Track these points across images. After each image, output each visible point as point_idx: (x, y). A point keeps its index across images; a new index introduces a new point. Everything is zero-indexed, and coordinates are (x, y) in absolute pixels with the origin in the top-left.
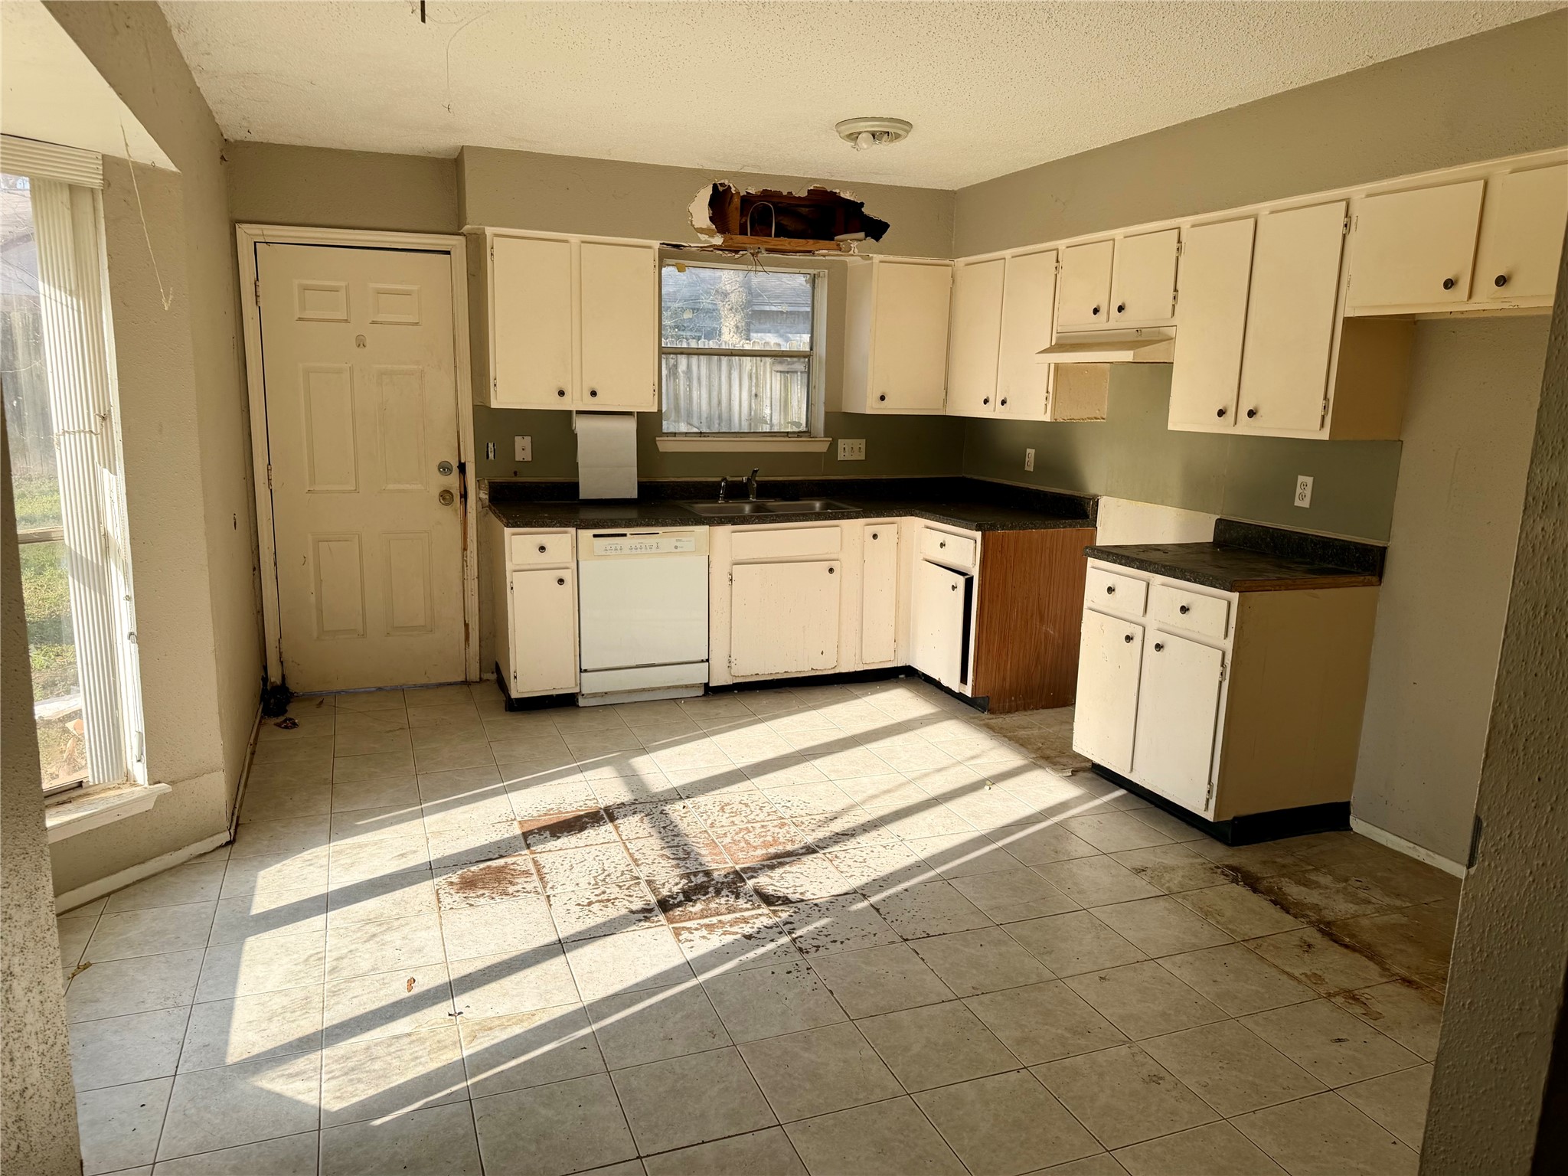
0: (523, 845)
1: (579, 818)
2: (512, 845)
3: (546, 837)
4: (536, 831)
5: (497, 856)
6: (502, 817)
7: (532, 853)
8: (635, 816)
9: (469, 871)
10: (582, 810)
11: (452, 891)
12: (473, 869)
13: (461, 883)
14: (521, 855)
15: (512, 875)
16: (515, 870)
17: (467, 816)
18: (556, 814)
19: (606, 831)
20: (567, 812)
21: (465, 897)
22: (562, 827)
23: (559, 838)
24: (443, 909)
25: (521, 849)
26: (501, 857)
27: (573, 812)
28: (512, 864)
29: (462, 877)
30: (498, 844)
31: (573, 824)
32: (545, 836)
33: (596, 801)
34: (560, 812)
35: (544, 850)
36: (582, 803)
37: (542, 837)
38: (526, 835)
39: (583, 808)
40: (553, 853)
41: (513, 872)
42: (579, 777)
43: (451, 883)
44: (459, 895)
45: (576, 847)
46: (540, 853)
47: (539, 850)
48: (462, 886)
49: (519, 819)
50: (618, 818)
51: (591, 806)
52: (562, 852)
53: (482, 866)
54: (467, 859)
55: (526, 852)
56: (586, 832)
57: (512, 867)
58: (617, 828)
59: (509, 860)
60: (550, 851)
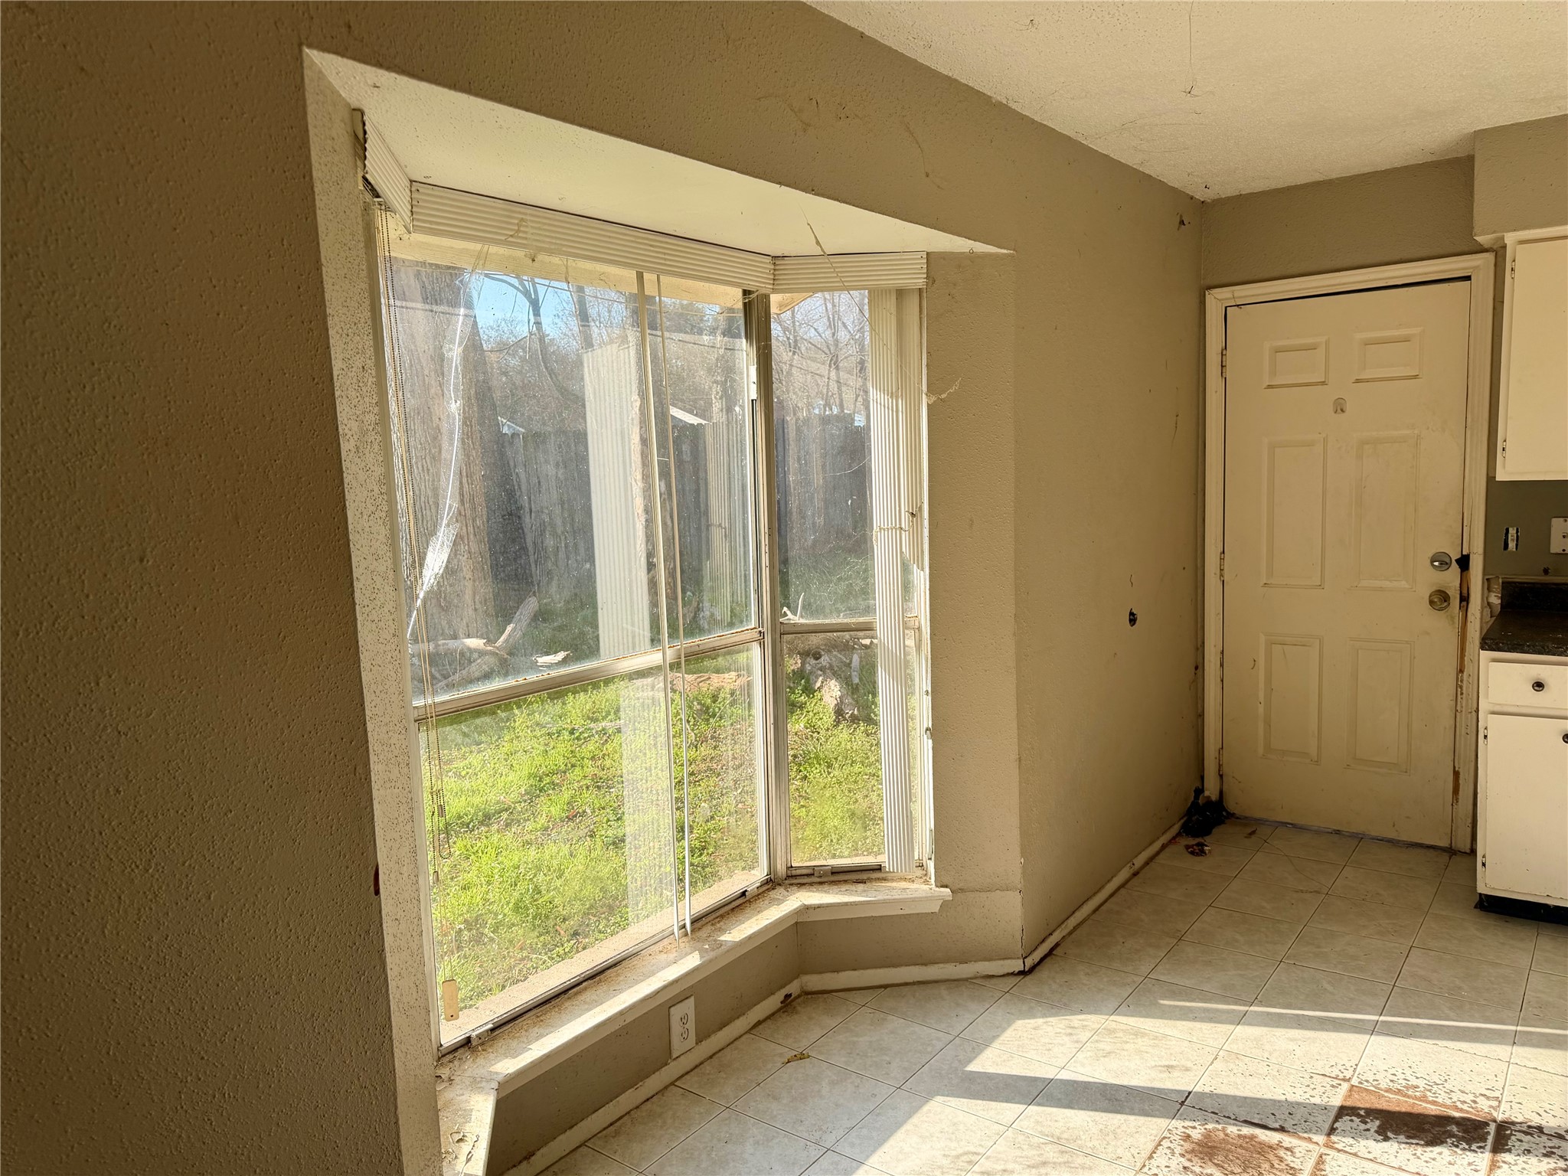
0: (1327, 1126)
1: (1446, 1120)
2: (1311, 1119)
3: (1368, 1130)
4: (1362, 1113)
5: (1277, 1125)
6: (1334, 1069)
7: (1327, 1146)
8: (1546, 1160)
9: (1224, 1130)
10: (1461, 1110)
11: (1178, 1150)
12: (1232, 1130)
13: (1199, 1144)
14: (1310, 1140)
15: (1272, 1166)
16: (1281, 1160)
17: (1292, 1046)
18: (1415, 1098)
19: (1470, 1164)
20: (1434, 1103)
21: (1185, 1168)
22: (1406, 1125)
23: (1386, 1139)
24: (1146, 1170)
25: (1319, 1131)
26: (1282, 1129)
27: (1445, 1106)
28: (1287, 1149)
29: (1208, 1135)
30: (1292, 1108)
31: (1427, 1127)
32: (1368, 1126)
33: (1495, 1103)
34: (1424, 1099)
35: (1347, 1149)
36: (1469, 1098)
37: (1363, 1127)
38: (1343, 1111)
39: (1465, 1107)
40: (1357, 1160)
41: (1276, 1163)
42: (1502, 1051)
43: (1187, 1137)
44: (1182, 1159)
45: (1400, 1169)
46: (1339, 1151)
47: (1340, 1146)
48: (1197, 1148)
49: (1355, 1082)
50: (1509, 1151)
51: (1483, 1108)
52: (1371, 1164)
53: (1247, 1130)
54: (1236, 1110)
55: (1320, 1139)
56: (1437, 1149)
57: (1281, 1153)
58: (1493, 1166)
59: (1287, 1140)
60: (1355, 1155)
